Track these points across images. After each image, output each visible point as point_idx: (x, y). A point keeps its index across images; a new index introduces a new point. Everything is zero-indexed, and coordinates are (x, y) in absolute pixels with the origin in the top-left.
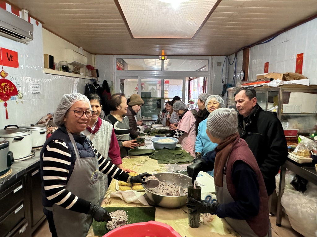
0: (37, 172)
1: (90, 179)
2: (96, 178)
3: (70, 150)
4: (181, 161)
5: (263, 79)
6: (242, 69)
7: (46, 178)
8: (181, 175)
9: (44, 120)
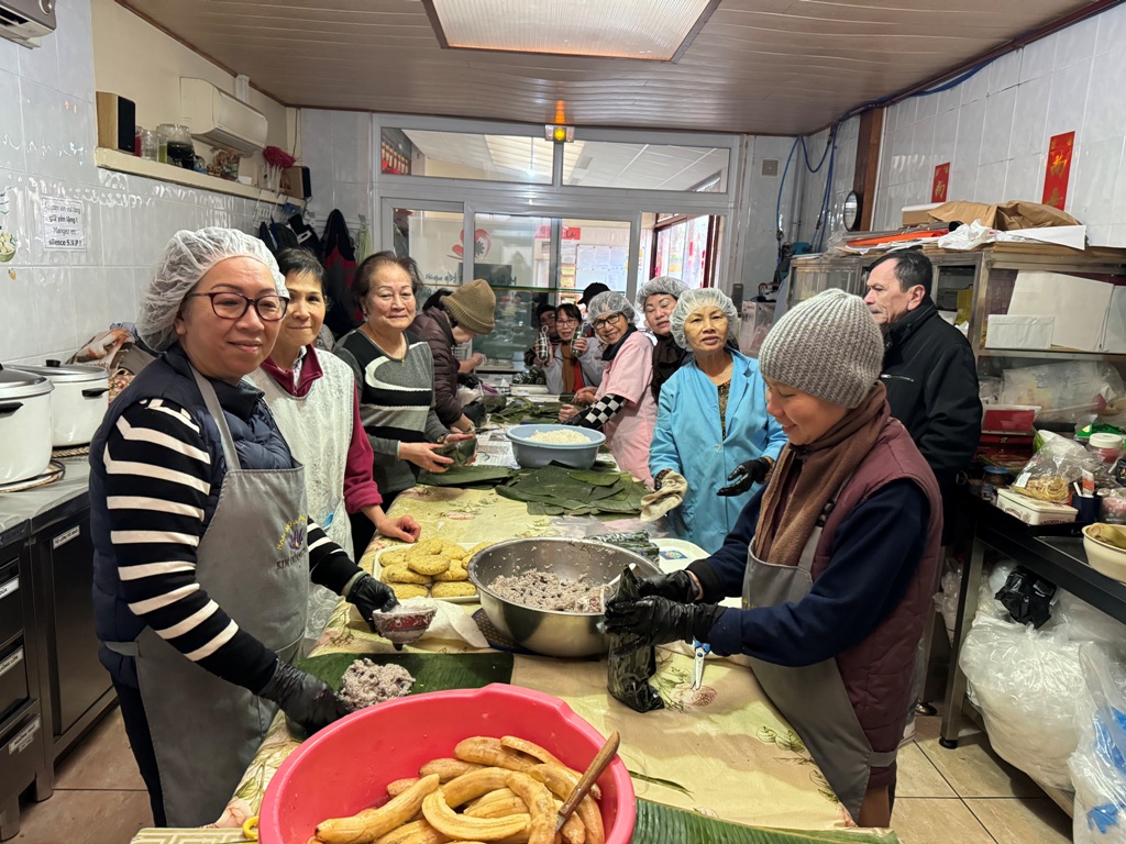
0: (73, 536)
1: (276, 546)
2: (297, 544)
3: (205, 440)
4: (612, 508)
5: (924, 226)
6: (851, 189)
7: (120, 537)
8: (610, 549)
9: (98, 348)
